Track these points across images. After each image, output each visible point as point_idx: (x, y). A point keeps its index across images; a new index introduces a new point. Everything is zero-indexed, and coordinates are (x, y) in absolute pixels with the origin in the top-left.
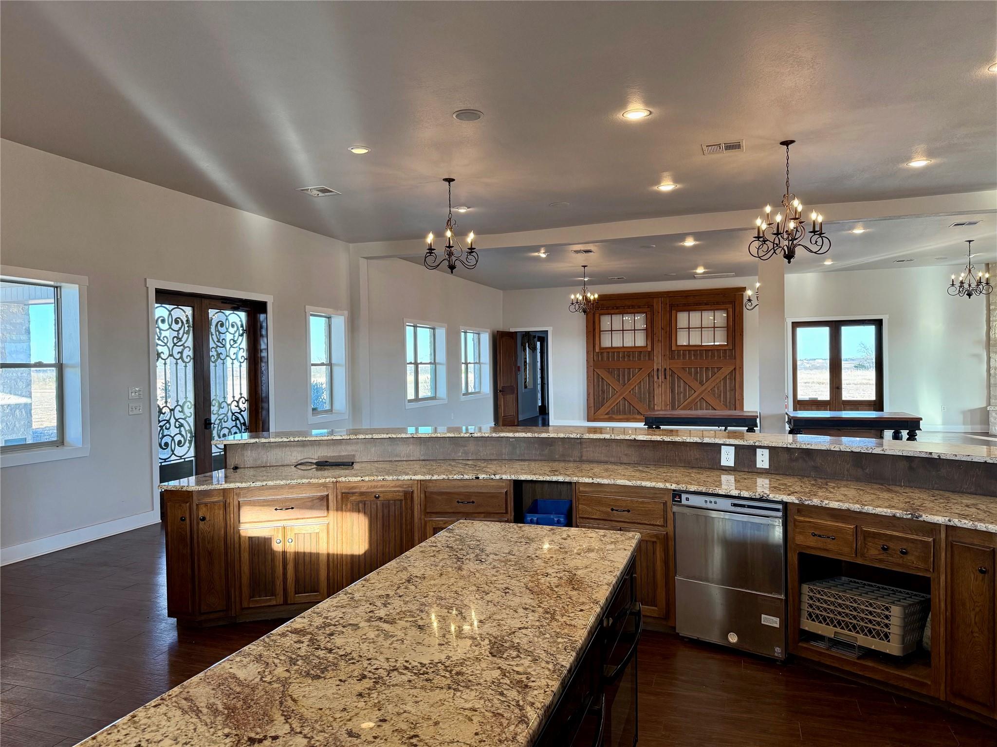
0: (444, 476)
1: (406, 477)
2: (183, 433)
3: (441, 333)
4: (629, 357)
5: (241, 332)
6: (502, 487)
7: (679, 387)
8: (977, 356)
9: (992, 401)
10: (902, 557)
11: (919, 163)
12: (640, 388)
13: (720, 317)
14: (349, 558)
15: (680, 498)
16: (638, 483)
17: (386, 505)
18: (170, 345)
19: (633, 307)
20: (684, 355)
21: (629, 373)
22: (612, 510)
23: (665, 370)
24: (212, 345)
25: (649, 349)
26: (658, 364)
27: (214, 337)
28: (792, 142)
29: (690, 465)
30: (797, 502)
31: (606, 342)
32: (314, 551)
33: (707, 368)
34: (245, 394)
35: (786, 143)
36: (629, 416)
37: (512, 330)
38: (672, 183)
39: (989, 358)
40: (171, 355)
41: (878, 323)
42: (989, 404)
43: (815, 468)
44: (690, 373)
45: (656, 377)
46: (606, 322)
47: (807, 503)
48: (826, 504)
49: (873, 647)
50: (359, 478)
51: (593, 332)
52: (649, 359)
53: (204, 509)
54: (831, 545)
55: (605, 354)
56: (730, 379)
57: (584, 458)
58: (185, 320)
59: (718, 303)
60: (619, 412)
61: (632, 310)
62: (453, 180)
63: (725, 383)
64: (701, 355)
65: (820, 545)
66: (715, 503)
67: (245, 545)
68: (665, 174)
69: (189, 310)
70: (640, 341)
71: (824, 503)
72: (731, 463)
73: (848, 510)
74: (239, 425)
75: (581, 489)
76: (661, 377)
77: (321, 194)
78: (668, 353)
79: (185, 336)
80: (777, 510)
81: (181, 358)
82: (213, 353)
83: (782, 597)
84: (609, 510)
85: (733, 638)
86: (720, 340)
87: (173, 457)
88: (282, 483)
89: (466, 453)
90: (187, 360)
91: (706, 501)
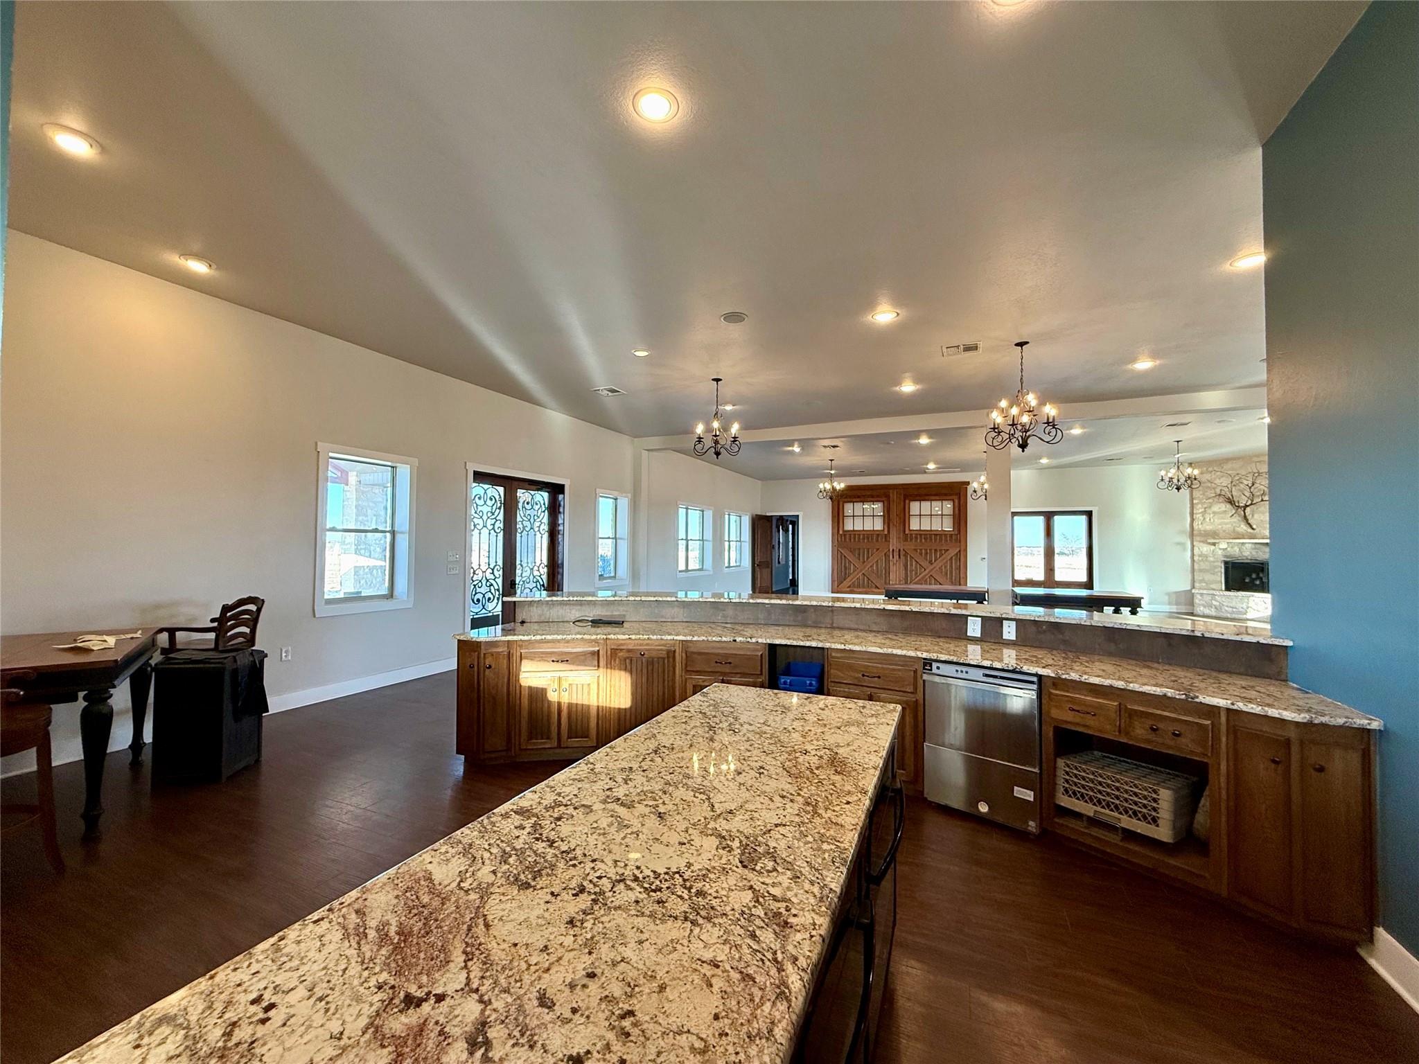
0: (704, 638)
1: (669, 637)
2: (493, 591)
3: (709, 514)
4: (868, 538)
5: (544, 509)
6: (757, 650)
7: (911, 565)
8: (1182, 544)
9: (1197, 585)
10: (1174, 739)
11: (1144, 365)
12: (877, 565)
13: (948, 506)
14: (616, 711)
15: (931, 666)
16: (890, 651)
17: (651, 662)
18: (485, 517)
19: (873, 497)
20: (916, 538)
21: (868, 552)
22: (863, 675)
23: (899, 550)
24: (519, 519)
25: (886, 533)
26: (893, 545)
27: (521, 512)
28: (1027, 343)
29: (937, 635)
30: (1053, 675)
31: (849, 526)
32: (586, 702)
33: (936, 550)
34: (545, 561)
35: (1021, 344)
36: (868, 590)
37: (768, 514)
38: (912, 384)
39: (1193, 546)
40: (485, 526)
41: (1089, 514)
42: (1193, 587)
43: (1064, 642)
44: (921, 554)
45: (891, 556)
46: (849, 509)
47: (1064, 677)
48: (1086, 679)
49: (1139, 831)
50: (627, 637)
51: (838, 517)
52: (886, 540)
53: (490, 658)
54: (1091, 721)
55: (848, 536)
56: (955, 559)
57: (834, 625)
58: (497, 497)
59: (946, 495)
60: (859, 586)
61: (872, 499)
62: (720, 380)
63: (952, 563)
64: (931, 540)
65: (1077, 720)
66: (967, 672)
67: (525, 693)
68: (907, 374)
69: (501, 490)
70: (878, 525)
71: (1083, 678)
72: (978, 634)
73: (1111, 686)
74: (539, 587)
75: (834, 654)
76: (896, 557)
77: (610, 394)
78: (902, 536)
79: (498, 511)
80: (1032, 682)
81: (493, 529)
82: (519, 526)
83: (1036, 770)
84: (860, 675)
85: (983, 808)
86: (948, 526)
87: (484, 611)
88: (559, 637)
89: (724, 616)
90: (498, 531)
91: (957, 671)
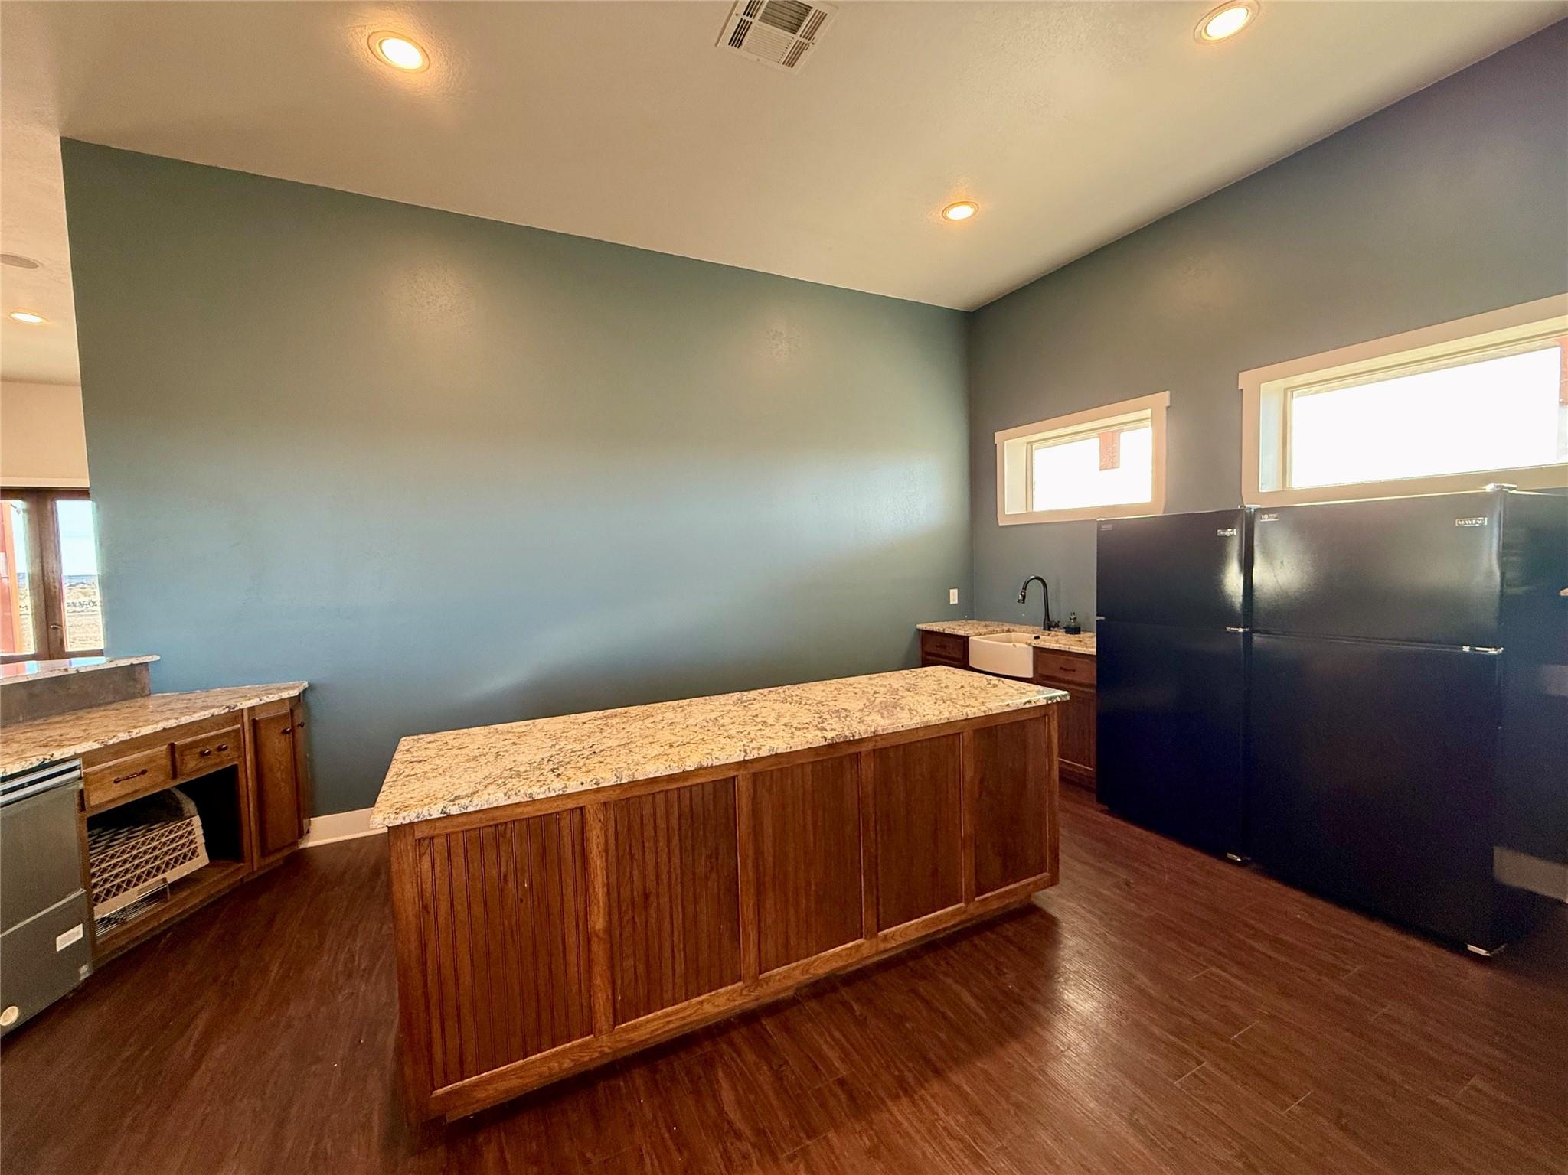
10: (219, 755)
30: (97, 746)
47: (111, 742)
48: (137, 733)
49: (185, 874)
54: (141, 783)
65: (126, 790)
71: (134, 733)
73: (164, 729)
83: (81, 891)
